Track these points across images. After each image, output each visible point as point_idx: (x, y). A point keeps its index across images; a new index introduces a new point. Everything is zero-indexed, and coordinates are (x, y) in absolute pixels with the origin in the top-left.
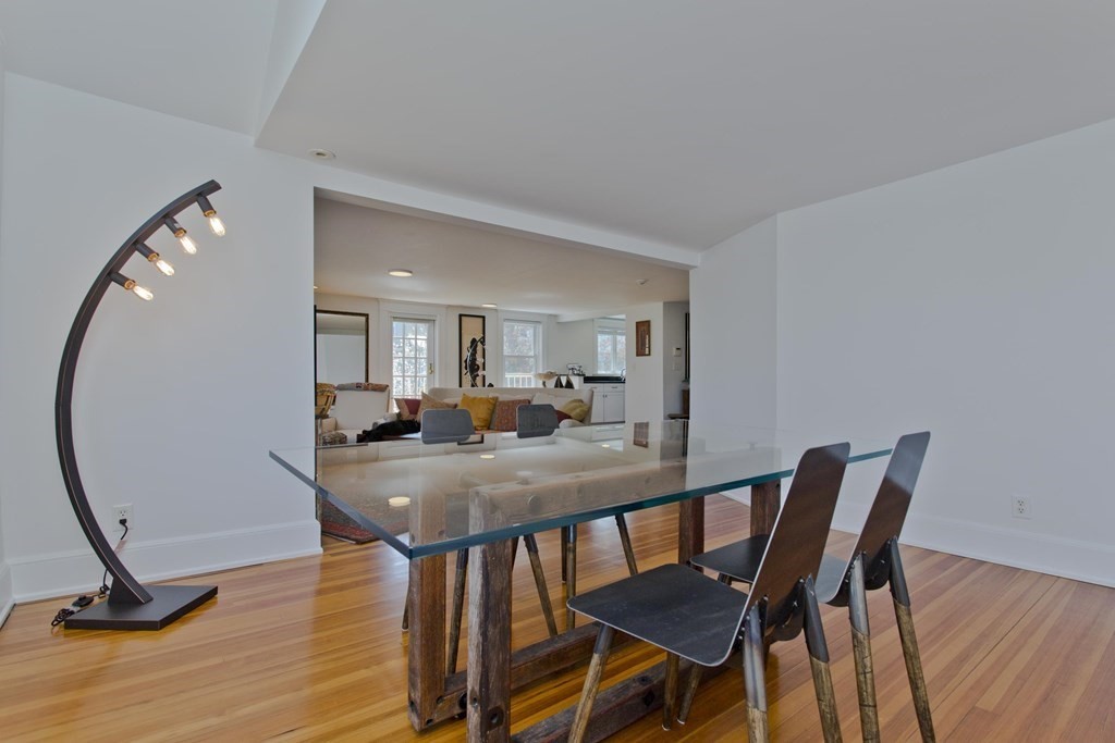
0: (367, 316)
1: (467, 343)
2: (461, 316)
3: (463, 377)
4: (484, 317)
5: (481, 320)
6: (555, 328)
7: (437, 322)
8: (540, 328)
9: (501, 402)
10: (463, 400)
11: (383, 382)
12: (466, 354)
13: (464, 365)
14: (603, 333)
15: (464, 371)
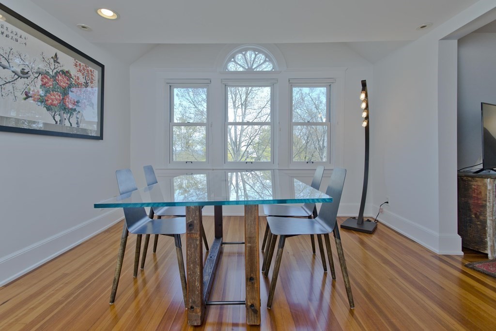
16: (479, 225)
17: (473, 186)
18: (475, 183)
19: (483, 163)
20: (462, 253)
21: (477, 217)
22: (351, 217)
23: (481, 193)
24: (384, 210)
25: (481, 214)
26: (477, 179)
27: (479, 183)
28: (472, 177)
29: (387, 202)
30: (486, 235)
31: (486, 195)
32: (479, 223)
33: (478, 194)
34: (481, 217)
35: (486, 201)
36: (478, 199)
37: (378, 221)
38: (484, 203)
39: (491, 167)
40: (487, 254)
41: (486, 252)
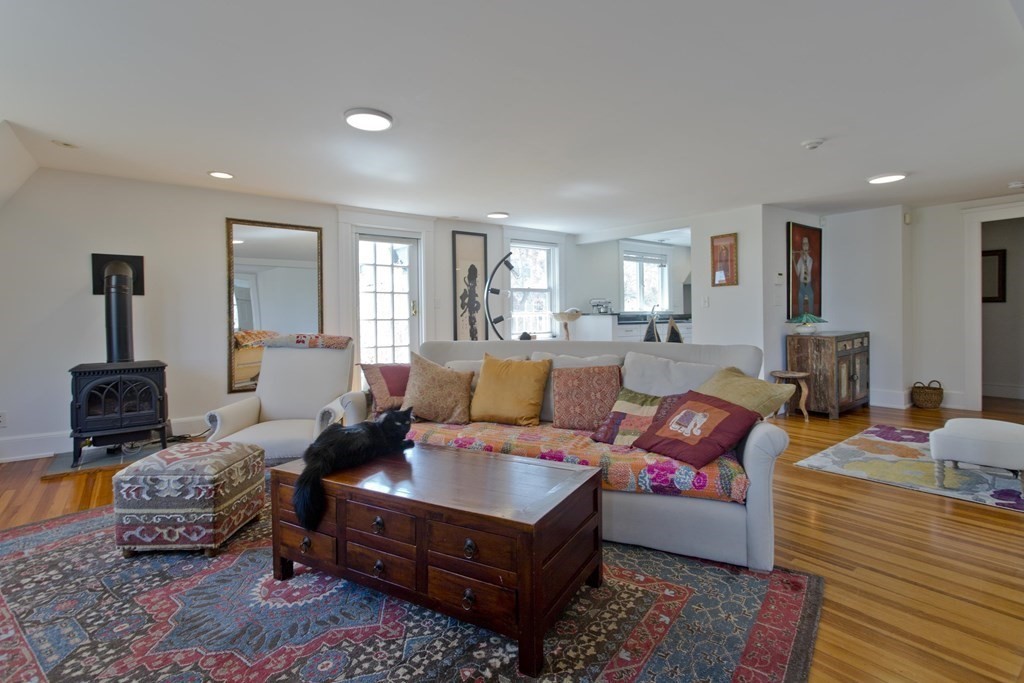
0: (319, 230)
1: (463, 272)
2: (454, 233)
3: (459, 319)
4: (485, 236)
5: (482, 238)
6: (573, 253)
7: (422, 244)
8: (556, 251)
9: (561, 372)
10: (487, 365)
11: (344, 333)
12: (462, 287)
13: (459, 302)
14: (629, 259)
15: (460, 311)
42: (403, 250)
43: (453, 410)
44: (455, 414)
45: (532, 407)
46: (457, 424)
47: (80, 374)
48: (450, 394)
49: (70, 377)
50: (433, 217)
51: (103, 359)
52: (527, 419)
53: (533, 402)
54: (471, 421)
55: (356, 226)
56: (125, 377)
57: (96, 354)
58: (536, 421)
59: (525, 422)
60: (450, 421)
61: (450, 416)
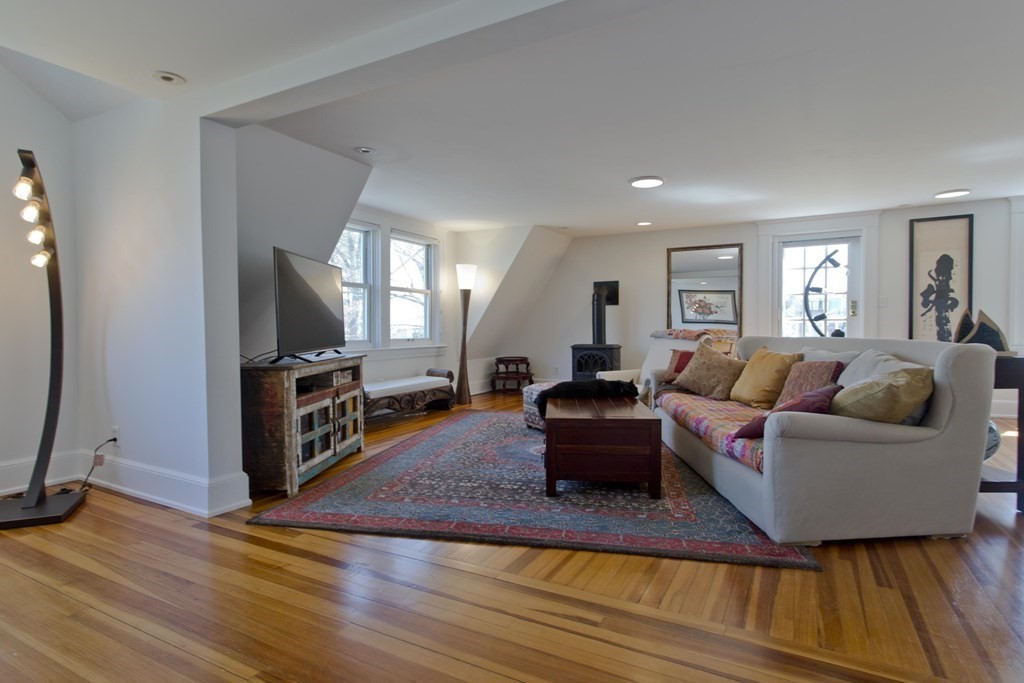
0: (740, 246)
1: (927, 264)
2: (914, 222)
3: (919, 320)
4: (970, 217)
5: (965, 221)
12: (925, 282)
16: (274, 447)
17: (266, 386)
18: (268, 380)
19: (278, 350)
20: (249, 502)
21: (272, 435)
22: (9, 496)
23: (276, 394)
24: (108, 458)
25: (277, 430)
26: (272, 373)
27: (274, 380)
28: (265, 370)
29: (115, 440)
30: (283, 460)
31: (283, 397)
32: (274, 444)
33: (272, 397)
34: (278, 435)
35: (282, 407)
36: (273, 406)
37: (90, 486)
38: (281, 409)
39: (291, 352)
40: (286, 491)
41: (284, 488)
42: (842, 251)
43: (714, 388)
44: (715, 392)
45: (765, 393)
46: (716, 399)
47: (575, 349)
48: (714, 376)
49: (571, 350)
50: (875, 211)
51: (591, 342)
52: (757, 402)
53: (768, 389)
54: (728, 398)
55: (779, 236)
56: (594, 352)
57: (587, 338)
58: (763, 405)
59: (756, 405)
60: (711, 396)
61: (711, 392)
